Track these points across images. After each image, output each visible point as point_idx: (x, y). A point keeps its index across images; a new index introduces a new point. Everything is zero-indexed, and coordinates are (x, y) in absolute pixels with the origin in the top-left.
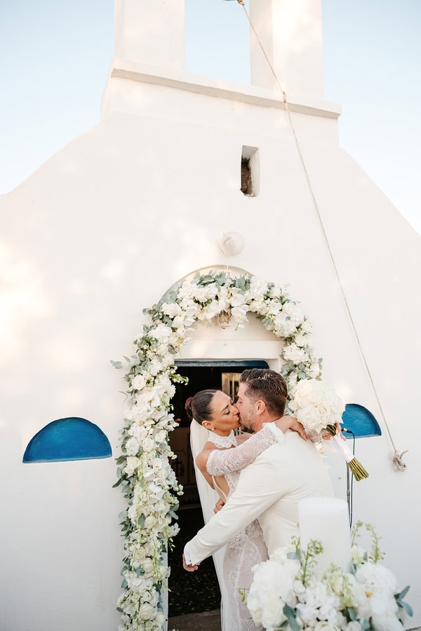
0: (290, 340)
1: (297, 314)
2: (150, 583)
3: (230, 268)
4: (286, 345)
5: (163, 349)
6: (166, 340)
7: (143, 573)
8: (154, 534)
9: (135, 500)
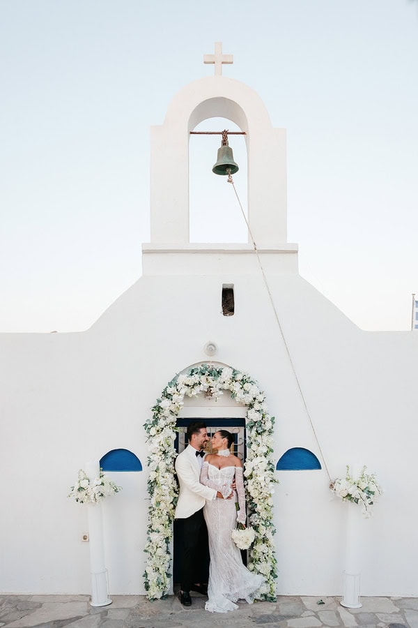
0: (251, 406)
1: (253, 390)
2: (162, 537)
3: (213, 362)
4: (249, 409)
5: (167, 413)
6: (168, 408)
7: (159, 532)
8: (165, 513)
9: (155, 494)
